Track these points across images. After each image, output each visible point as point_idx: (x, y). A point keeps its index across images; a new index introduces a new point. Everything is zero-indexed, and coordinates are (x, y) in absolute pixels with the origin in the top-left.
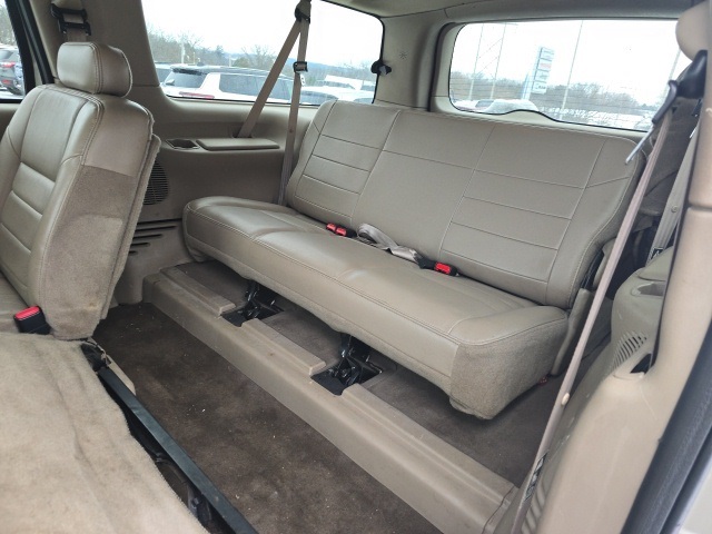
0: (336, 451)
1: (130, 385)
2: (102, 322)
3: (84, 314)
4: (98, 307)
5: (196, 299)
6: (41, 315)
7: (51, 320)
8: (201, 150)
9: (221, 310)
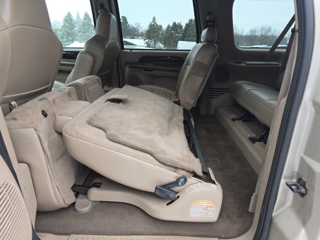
0: (246, 160)
1: (193, 123)
2: (193, 108)
3: (189, 103)
4: (192, 102)
5: (226, 113)
6: (179, 101)
7: (181, 103)
8: (244, 65)
9: (232, 117)
